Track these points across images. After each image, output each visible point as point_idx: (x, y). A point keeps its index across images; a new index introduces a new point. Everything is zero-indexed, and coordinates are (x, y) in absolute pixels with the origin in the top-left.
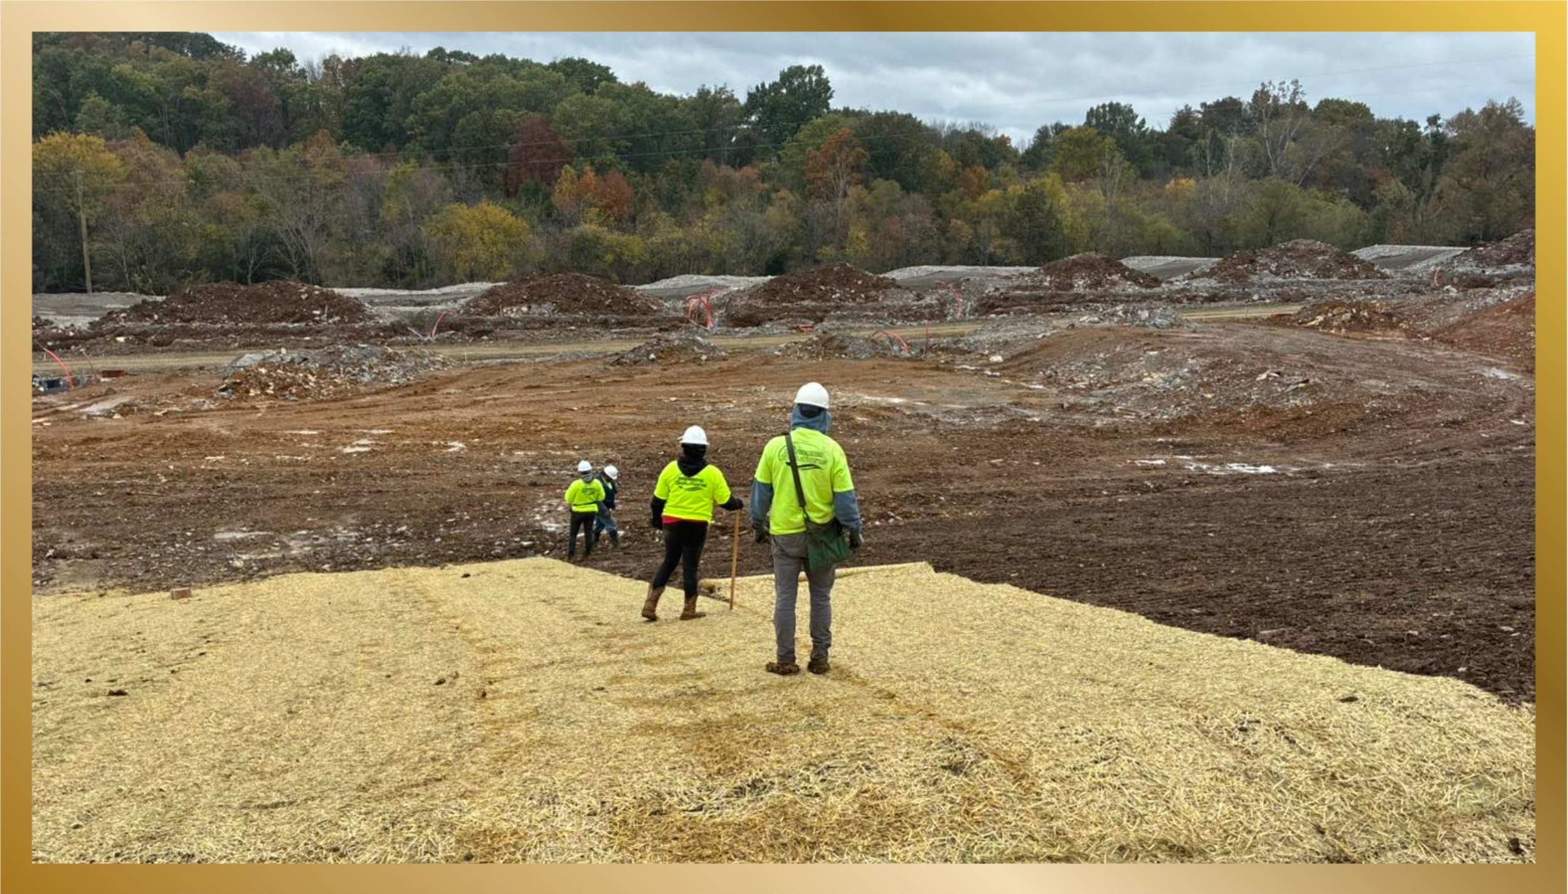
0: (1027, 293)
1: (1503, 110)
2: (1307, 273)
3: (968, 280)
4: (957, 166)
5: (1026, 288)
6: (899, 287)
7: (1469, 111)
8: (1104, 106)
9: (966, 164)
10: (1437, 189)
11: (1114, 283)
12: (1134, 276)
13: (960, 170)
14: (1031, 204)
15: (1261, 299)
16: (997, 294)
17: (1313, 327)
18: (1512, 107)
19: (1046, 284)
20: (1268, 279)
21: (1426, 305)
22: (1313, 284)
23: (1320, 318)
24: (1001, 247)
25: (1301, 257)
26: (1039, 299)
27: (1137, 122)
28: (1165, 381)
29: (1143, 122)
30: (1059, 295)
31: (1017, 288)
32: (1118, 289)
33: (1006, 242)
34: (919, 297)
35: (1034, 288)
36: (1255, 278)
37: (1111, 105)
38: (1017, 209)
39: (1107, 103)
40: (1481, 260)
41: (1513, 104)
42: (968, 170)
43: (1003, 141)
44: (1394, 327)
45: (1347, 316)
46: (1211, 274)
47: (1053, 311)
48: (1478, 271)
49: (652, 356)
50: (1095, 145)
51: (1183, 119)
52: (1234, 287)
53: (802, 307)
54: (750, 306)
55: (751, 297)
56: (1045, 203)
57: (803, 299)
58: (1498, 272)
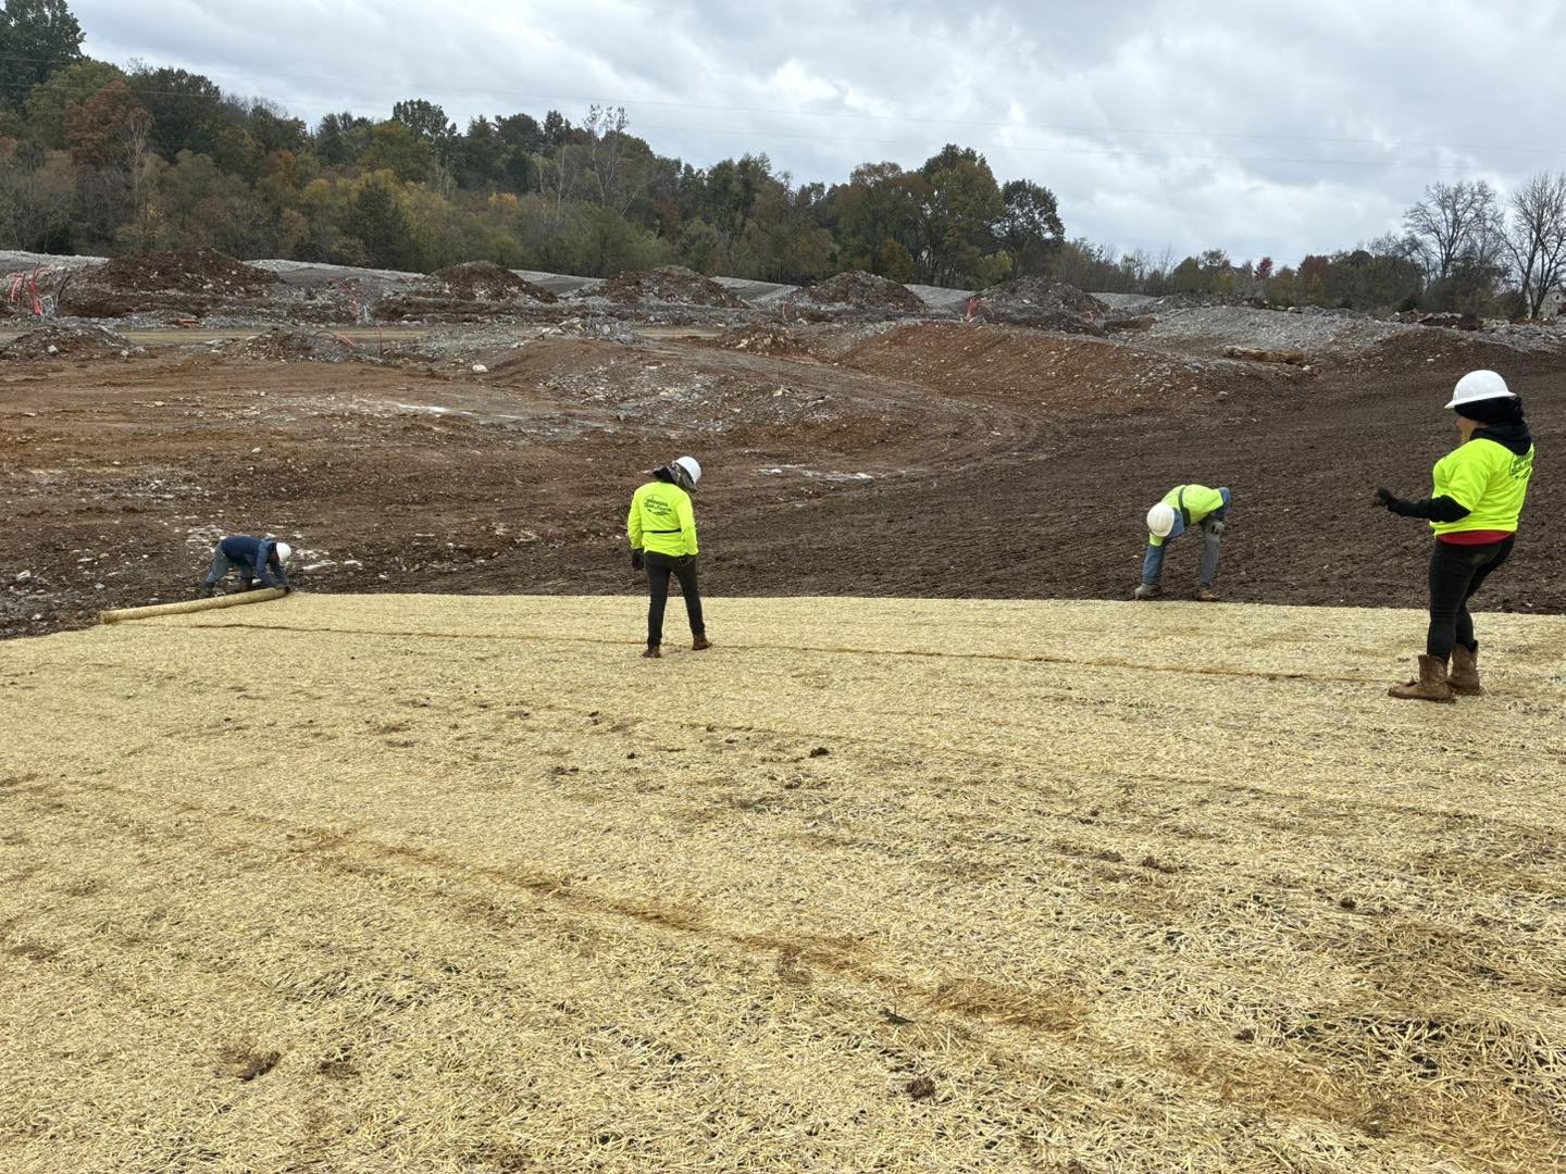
0: (430, 300)
1: (755, 162)
2: (685, 299)
3: (357, 280)
4: (259, 148)
5: (427, 294)
6: (283, 282)
7: (731, 161)
8: (412, 103)
9: (269, 147)
10: (746, 229)
11: (514, 296)
12: (531, 290)
13: (263, 152)
14: (373, 201)
15: (656, 320)
16: (399, 298)
17: (741, 349)
18: (762, 162)
19: (447, 291)
20: (654, 302)
21: (820, 333)
22: (692, 309)
23: (745, 341)
24: (345, 246)
25: (678, 282)
26: (443, 307)
27: (448, 126)
28: (684, 395)
29: (454, 126)
30: (463, 304)
31: (418, 293)
32: (518, 302)
33: (353, 242)
34: (311, 296)
35: (436, 295)
36: (643, 300)
37: (419, 102)
38: (358, 207)
39: (415, 100)
40: (815, 297)
41: (764, 159)
42: (273, 154)
43: (298, 125)
44: (804, 352)
45: (767, 341)
46: (602, 292)
47: (466, 320)
48: (816, 307)
49: (52, 349)
50: (408, 145)
51: (480, 128)
52: (627, 307)
53: (169, 297)
54: (96, 291)
55: (91, 280)
56: (389, 202)
57: (166, 288)
58: (830, 309)
